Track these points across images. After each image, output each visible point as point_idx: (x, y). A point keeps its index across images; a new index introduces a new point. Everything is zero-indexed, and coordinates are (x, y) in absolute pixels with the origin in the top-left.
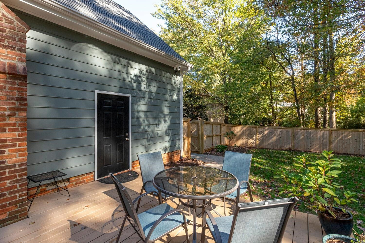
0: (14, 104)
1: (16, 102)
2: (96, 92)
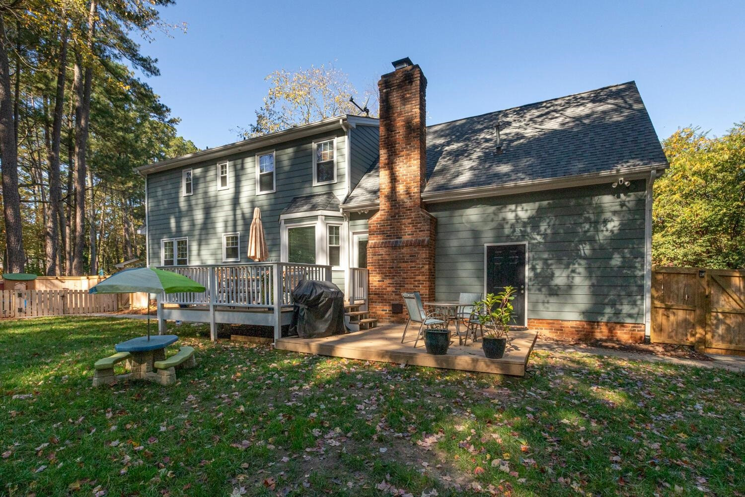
0: (423, 261)
2: (486, 246)
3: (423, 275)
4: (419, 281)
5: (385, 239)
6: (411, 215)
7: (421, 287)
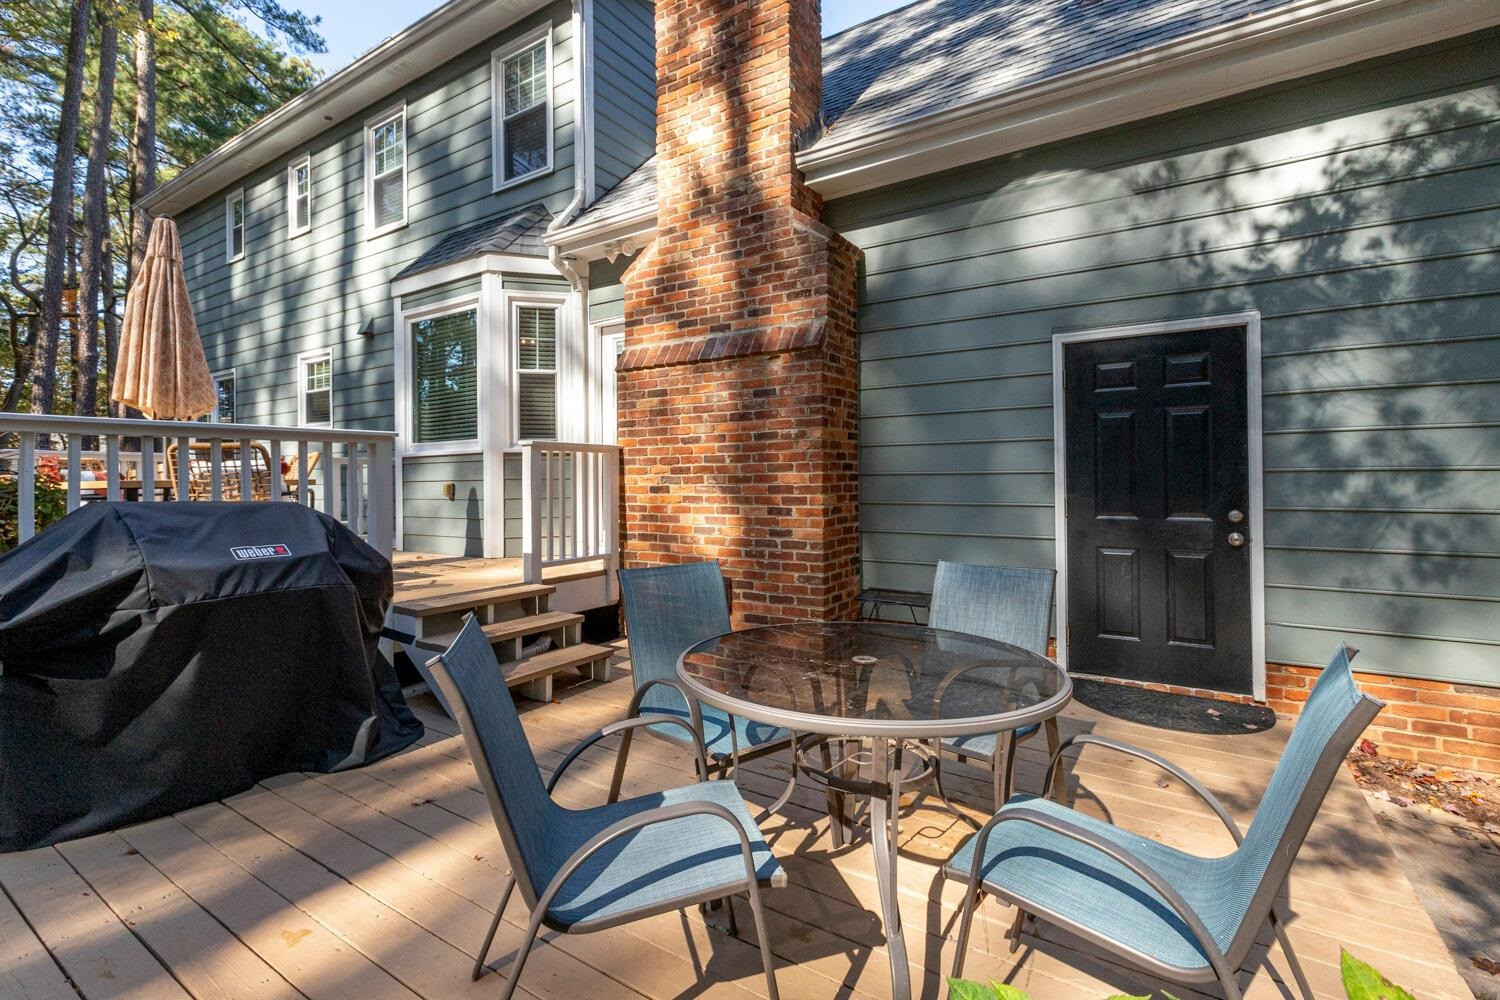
0: (802, 411)
1: (805, 407)
2: (1059, 341)
3: (803, 468)
4: (790, 489)
5: (675, 336)
6: (759, 238)
7: (795, 515)
